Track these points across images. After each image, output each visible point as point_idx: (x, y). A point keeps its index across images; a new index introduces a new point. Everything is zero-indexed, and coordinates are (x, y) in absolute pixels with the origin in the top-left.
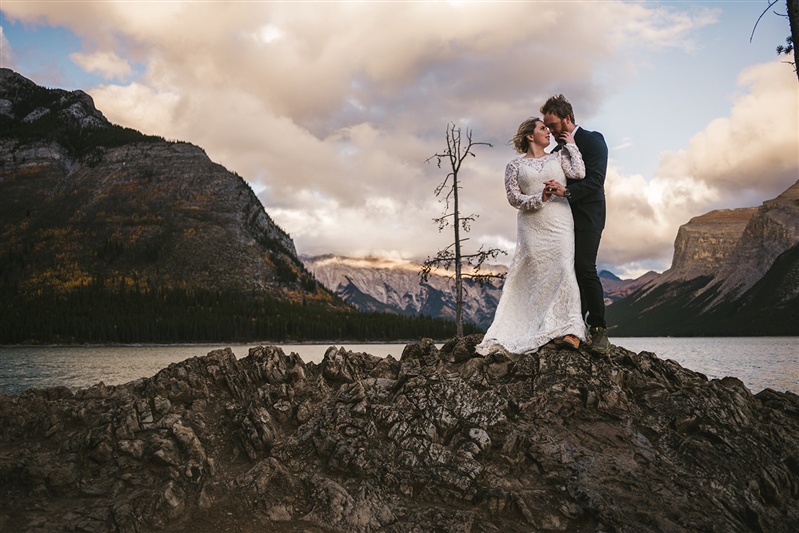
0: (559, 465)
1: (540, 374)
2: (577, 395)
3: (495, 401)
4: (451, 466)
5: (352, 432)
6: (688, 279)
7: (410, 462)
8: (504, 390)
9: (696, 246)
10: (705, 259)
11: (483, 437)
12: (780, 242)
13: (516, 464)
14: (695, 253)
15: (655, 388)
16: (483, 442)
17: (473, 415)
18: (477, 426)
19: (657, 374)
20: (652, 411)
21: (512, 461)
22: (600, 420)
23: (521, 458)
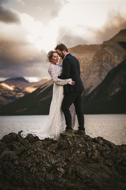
0: (87, 178)
1: (71, 147)
2: (85, 154)
3: (61, 158)
4: (56, 180)
5: (18, 171)
7: (42, 180)
8: (62, 154)
11: (62, 170)
13: (73, 178)
15: (106, 150)
16: (62, 172)
17: (56, 163)
18: (59, 167)
19: (106, 145)
20: (107, 158)
21: (71, 178)
22: (93, 162)
23: (74, 177)
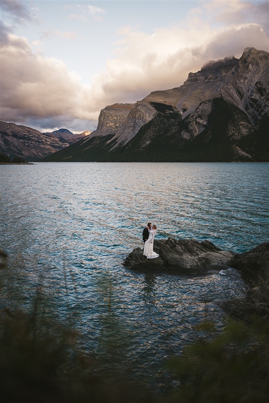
6: (104, 135)
9: (108, 120)
10: (111, 126)
12: (142, 121)
14: (107, 123)
